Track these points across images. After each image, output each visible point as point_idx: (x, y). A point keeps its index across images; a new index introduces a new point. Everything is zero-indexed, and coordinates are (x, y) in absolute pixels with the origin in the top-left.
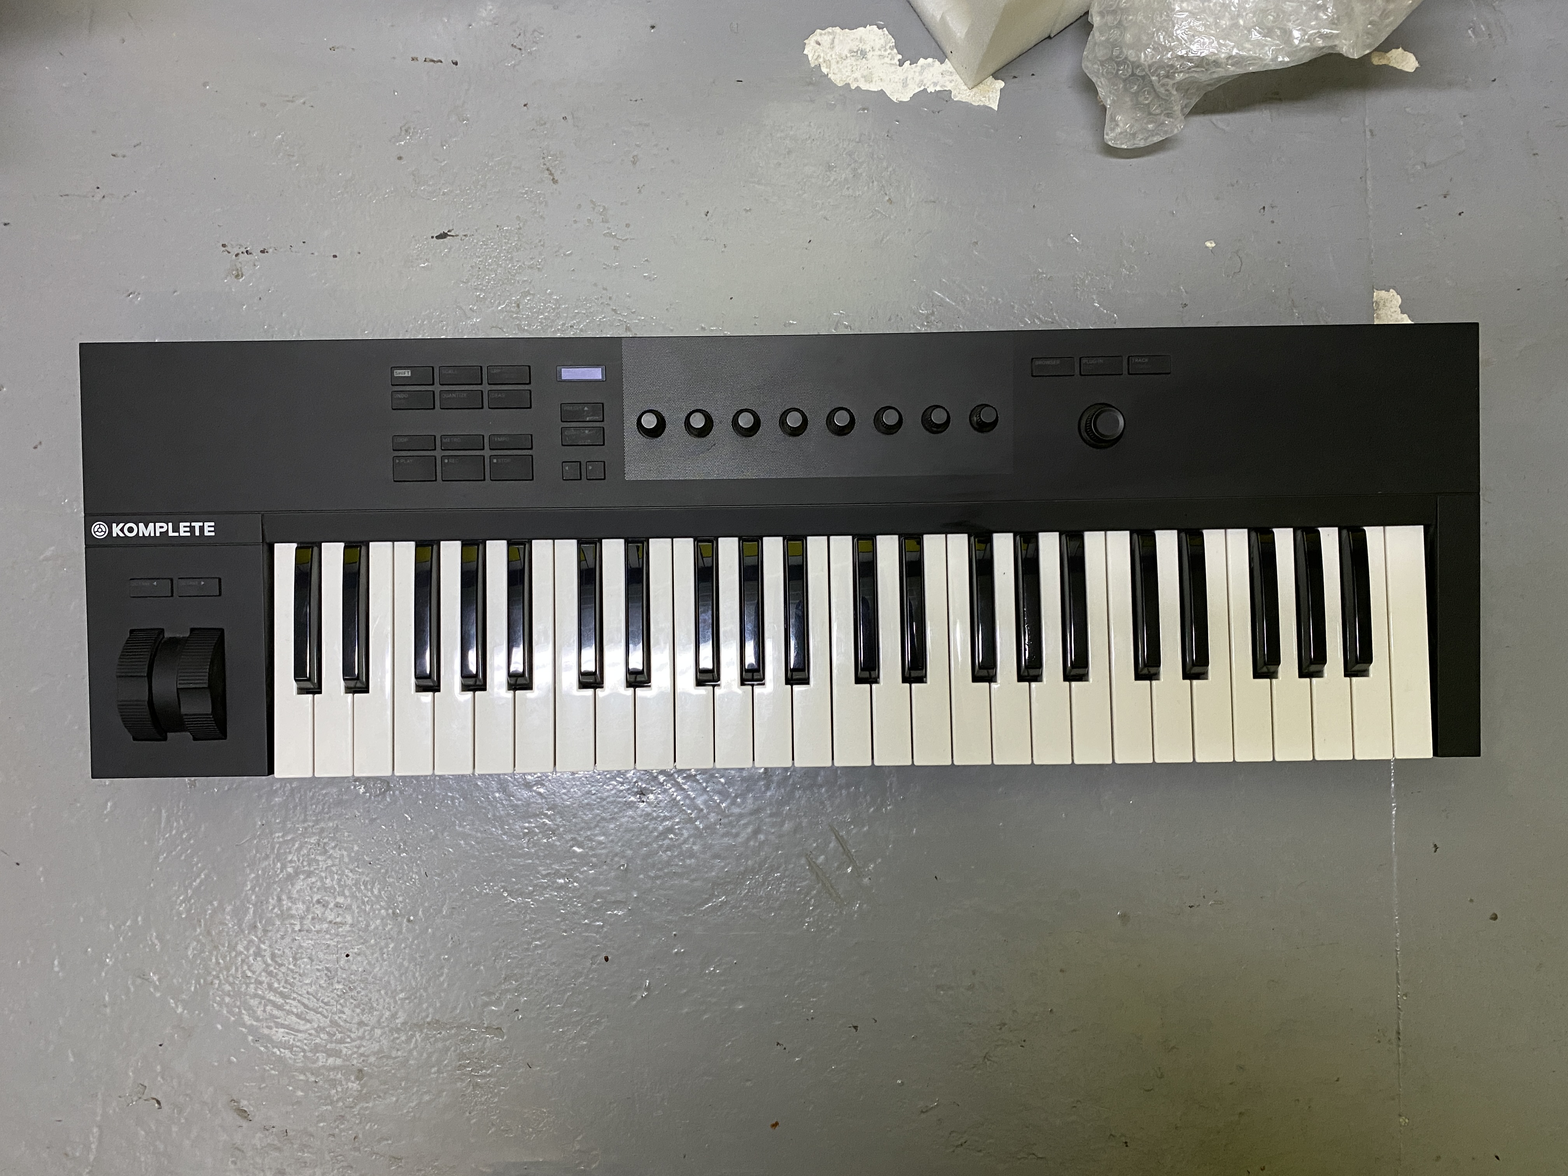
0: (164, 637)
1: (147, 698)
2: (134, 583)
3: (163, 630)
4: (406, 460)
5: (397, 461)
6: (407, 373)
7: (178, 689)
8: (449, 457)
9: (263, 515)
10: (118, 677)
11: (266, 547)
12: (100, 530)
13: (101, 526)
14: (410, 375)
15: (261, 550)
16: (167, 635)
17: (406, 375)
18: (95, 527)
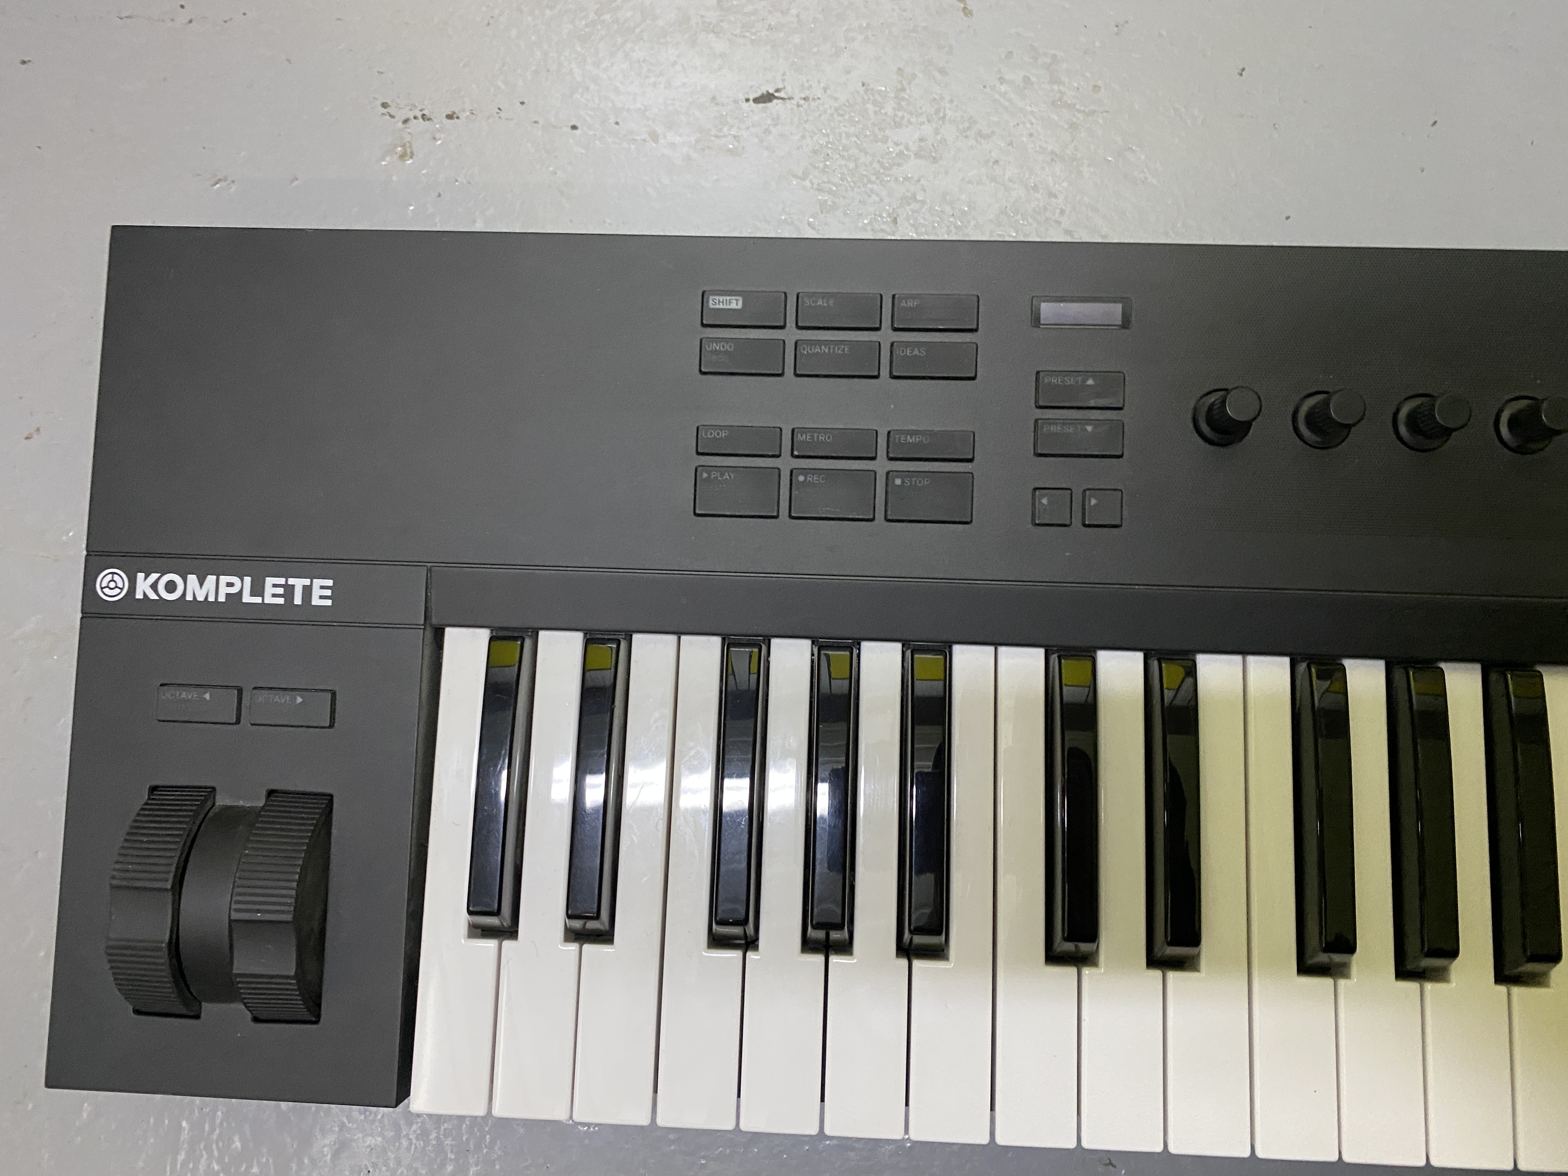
0: (214, 805)
1: (167, 937)
2: (168, 694)
3: (214, 789)
4: (722, 475)
5: (705, 475)
6: (735, 303)
7: (231, 921)
8: (805, 471)
9: (429, 570)
10: (114, 887)
11: (429, 634)
12: (112, 585)
13: (116, 577)
14: (740, 306)
15: (419, 639)
16: (222, 800)
17: (733, 306)
18: (104, 579)
